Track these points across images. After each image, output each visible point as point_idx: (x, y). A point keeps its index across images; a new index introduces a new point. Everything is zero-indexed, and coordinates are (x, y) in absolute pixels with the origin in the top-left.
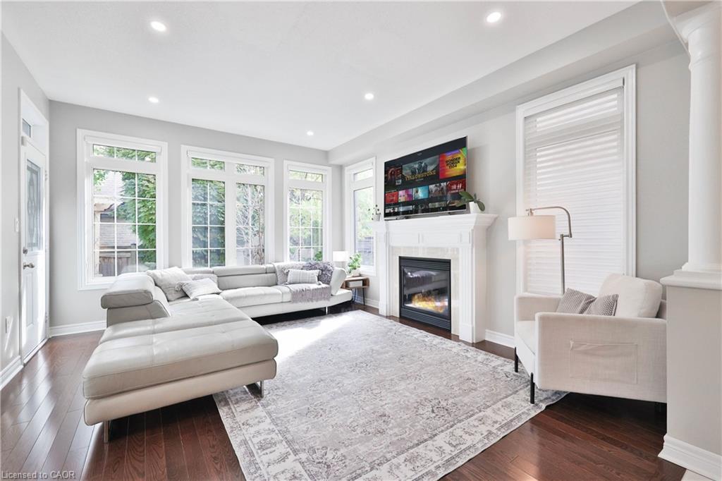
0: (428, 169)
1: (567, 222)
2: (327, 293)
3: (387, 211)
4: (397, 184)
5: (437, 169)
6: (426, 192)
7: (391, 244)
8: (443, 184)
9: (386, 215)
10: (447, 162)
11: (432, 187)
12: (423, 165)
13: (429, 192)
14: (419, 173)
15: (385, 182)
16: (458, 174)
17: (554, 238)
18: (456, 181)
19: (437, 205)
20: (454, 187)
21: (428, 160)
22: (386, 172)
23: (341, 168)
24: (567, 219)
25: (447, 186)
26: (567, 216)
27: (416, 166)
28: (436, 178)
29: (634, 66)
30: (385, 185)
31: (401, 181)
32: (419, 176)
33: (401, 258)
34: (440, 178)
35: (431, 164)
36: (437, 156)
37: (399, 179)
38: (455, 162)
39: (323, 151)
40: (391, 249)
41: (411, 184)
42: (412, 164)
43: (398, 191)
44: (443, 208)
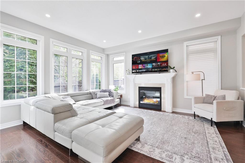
0: (152, 58)
1: (203, 76)
2: (113, 101)
3: (133, 71)
4: (138, 62)
5: (156, 58)
6: (152, 65)
7: (135, 83)
8: (159, 63)
9: (133, 73)
10: (160, 56)
11: (154, 64)
12: (150, 57)
13: (153, 66)
14: (148, 59)
15: (132, 61)
16: (164, 60)
17: (200, 80)
18: (164, 63)
19: (156, 70)
20: (163, 64)
21: (152, 55)
22: (133, 58)
23: (108, 55)
24: (203, 75)
25: (160, 64)
26: (203, 74)
27: (147, 57)
28: (156, 61)
29: (220, 36)
30: (132, 63)
31: (140, 61)
32: (148, 60)
33: (139, 87)
34: (157, 61)
35: (153, 57)
36: (156, 54)
37: (139, 61)
38: (163, 57)
39: (102, 48)
40: (135, 84)
41: (144, 62)
42: (145, 56)
43: (138, 65)
44: (158, 71)
